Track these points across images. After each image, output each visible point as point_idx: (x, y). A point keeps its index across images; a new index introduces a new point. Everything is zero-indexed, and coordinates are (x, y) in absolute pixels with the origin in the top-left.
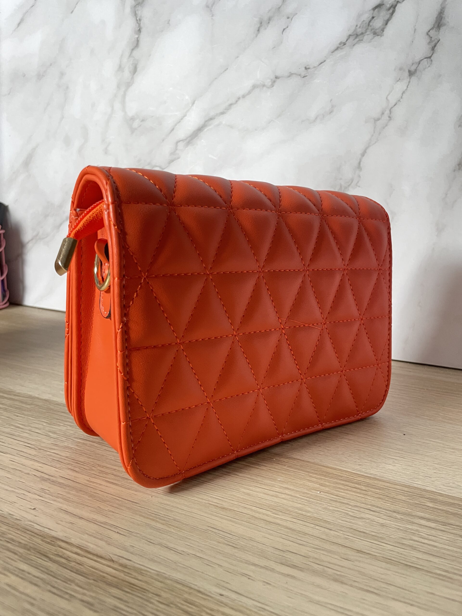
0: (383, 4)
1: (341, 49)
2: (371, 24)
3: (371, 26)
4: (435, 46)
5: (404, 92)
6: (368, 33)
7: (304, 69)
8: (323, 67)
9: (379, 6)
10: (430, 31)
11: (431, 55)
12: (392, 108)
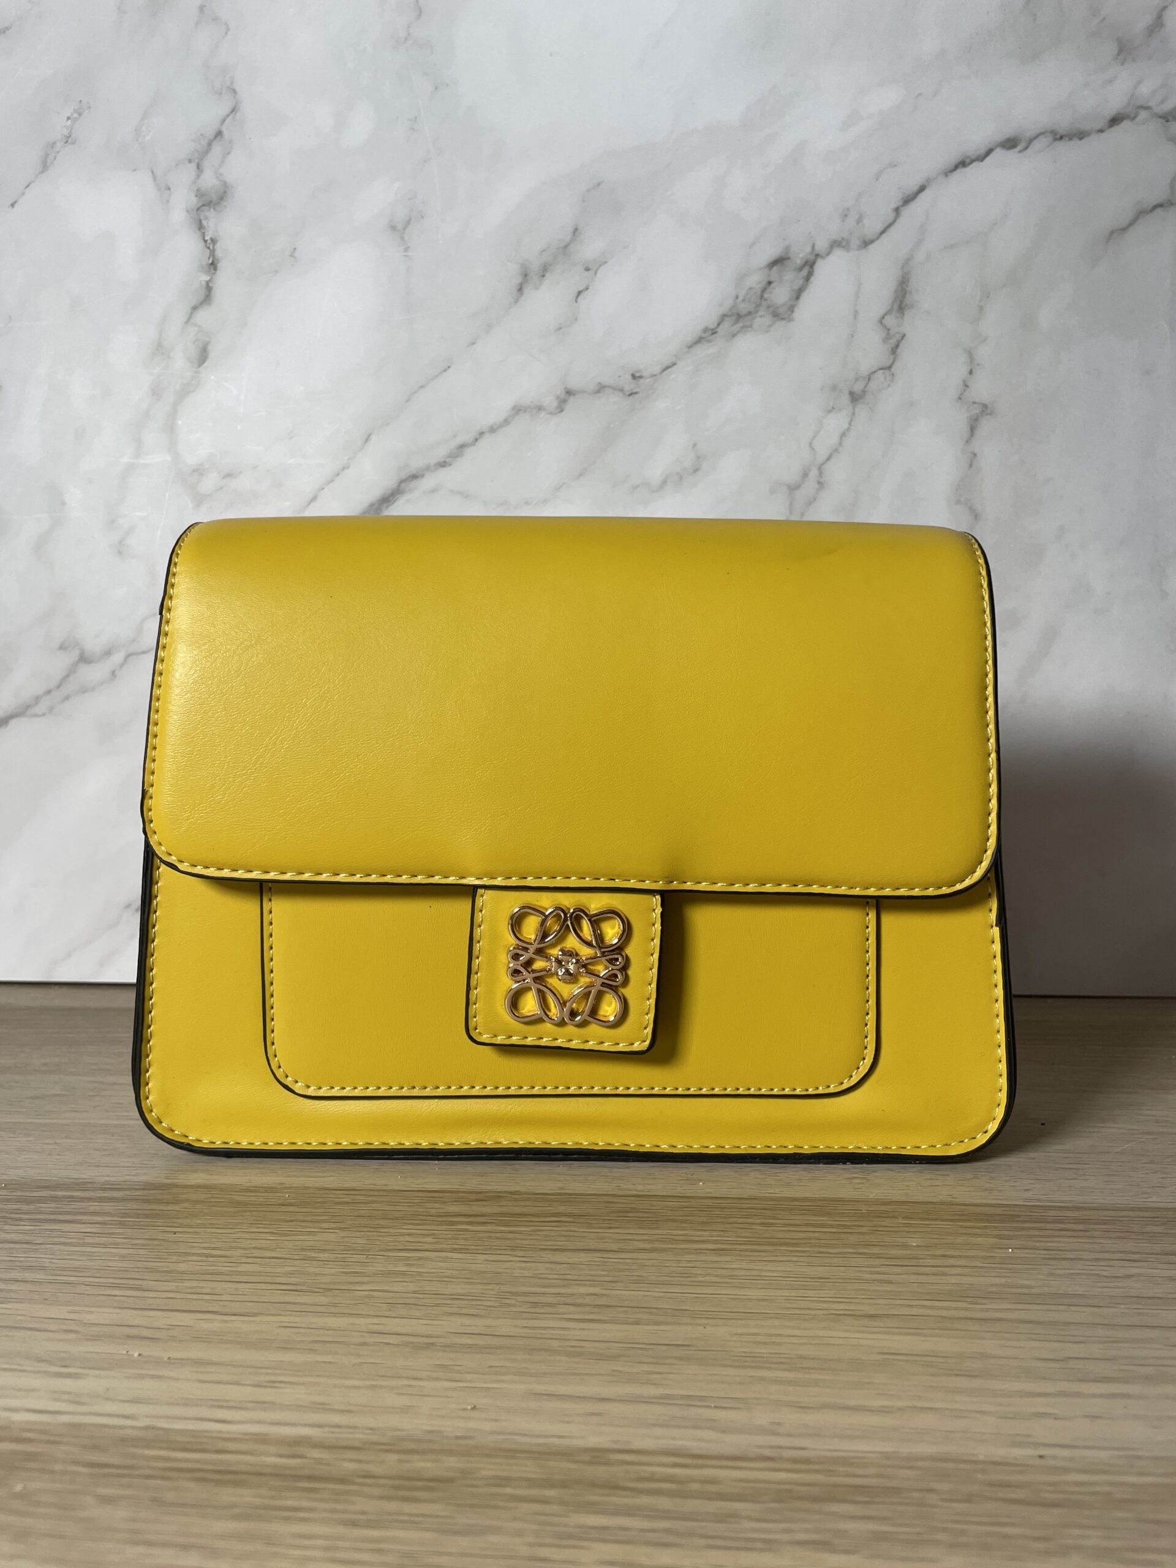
0: (789, 258)
1: (709, 341)
2: (766, 296)
3: (766, 300)
4: (897, 346)
5: (843, 435)
6: (761, 313)
7: (630, 377)
8: (674, 376)
9: (779, 262)
10: (886, 317)
11: (891, 361)
12: (823, 464)
